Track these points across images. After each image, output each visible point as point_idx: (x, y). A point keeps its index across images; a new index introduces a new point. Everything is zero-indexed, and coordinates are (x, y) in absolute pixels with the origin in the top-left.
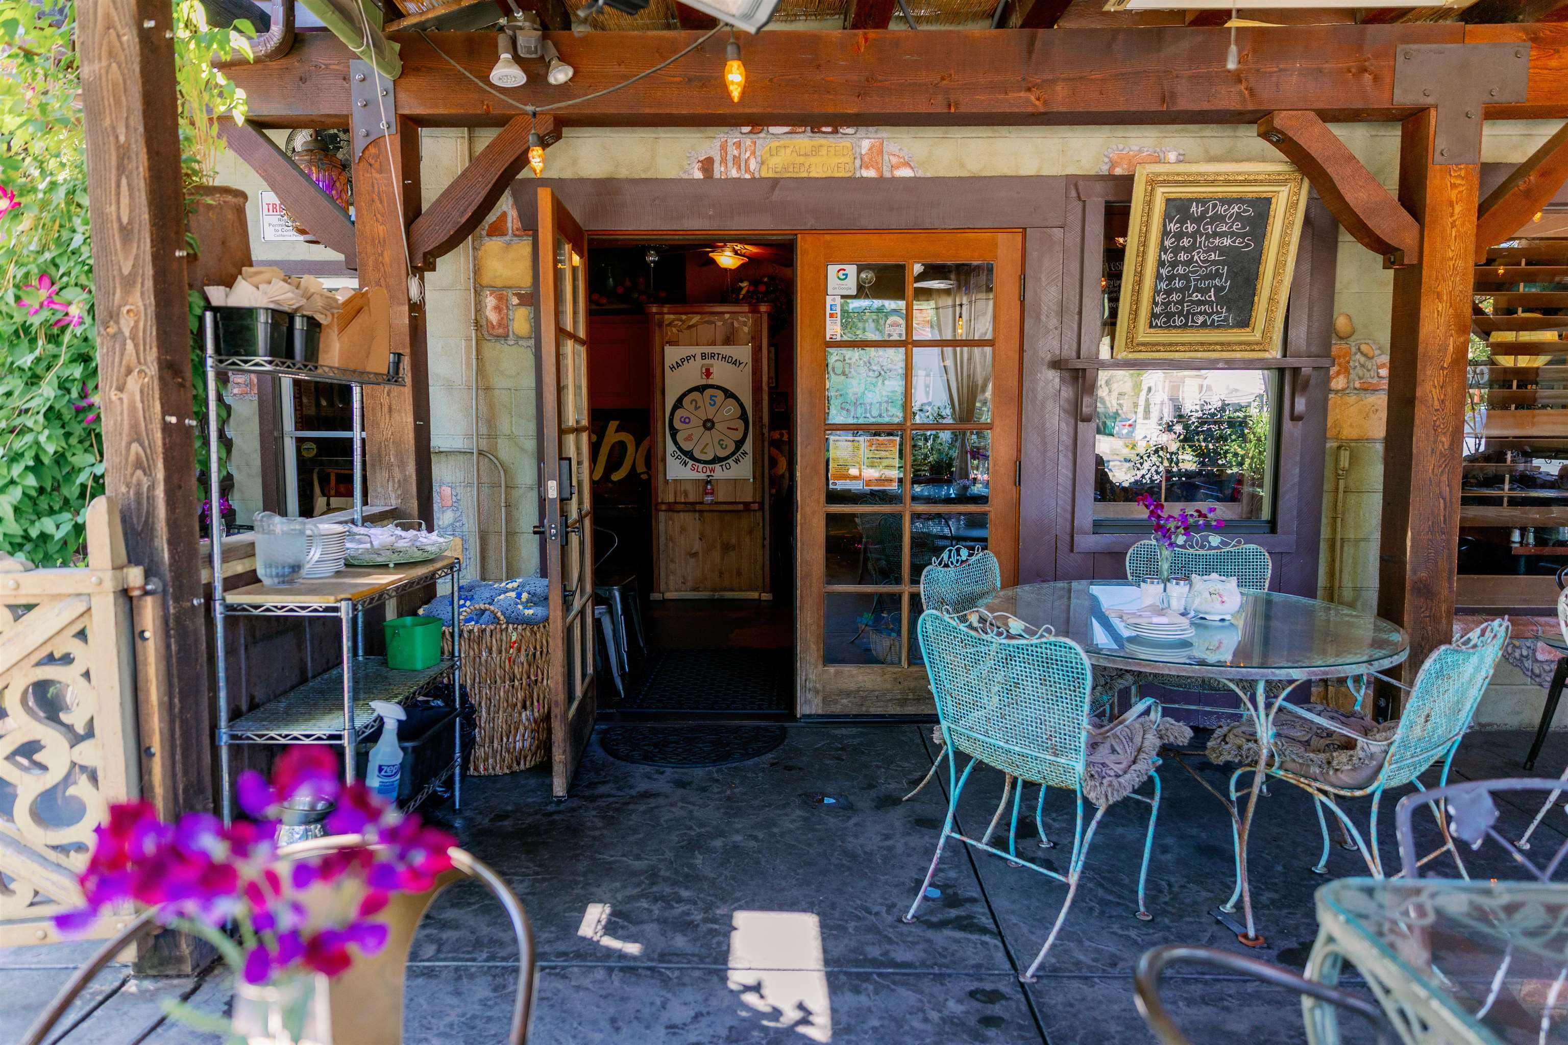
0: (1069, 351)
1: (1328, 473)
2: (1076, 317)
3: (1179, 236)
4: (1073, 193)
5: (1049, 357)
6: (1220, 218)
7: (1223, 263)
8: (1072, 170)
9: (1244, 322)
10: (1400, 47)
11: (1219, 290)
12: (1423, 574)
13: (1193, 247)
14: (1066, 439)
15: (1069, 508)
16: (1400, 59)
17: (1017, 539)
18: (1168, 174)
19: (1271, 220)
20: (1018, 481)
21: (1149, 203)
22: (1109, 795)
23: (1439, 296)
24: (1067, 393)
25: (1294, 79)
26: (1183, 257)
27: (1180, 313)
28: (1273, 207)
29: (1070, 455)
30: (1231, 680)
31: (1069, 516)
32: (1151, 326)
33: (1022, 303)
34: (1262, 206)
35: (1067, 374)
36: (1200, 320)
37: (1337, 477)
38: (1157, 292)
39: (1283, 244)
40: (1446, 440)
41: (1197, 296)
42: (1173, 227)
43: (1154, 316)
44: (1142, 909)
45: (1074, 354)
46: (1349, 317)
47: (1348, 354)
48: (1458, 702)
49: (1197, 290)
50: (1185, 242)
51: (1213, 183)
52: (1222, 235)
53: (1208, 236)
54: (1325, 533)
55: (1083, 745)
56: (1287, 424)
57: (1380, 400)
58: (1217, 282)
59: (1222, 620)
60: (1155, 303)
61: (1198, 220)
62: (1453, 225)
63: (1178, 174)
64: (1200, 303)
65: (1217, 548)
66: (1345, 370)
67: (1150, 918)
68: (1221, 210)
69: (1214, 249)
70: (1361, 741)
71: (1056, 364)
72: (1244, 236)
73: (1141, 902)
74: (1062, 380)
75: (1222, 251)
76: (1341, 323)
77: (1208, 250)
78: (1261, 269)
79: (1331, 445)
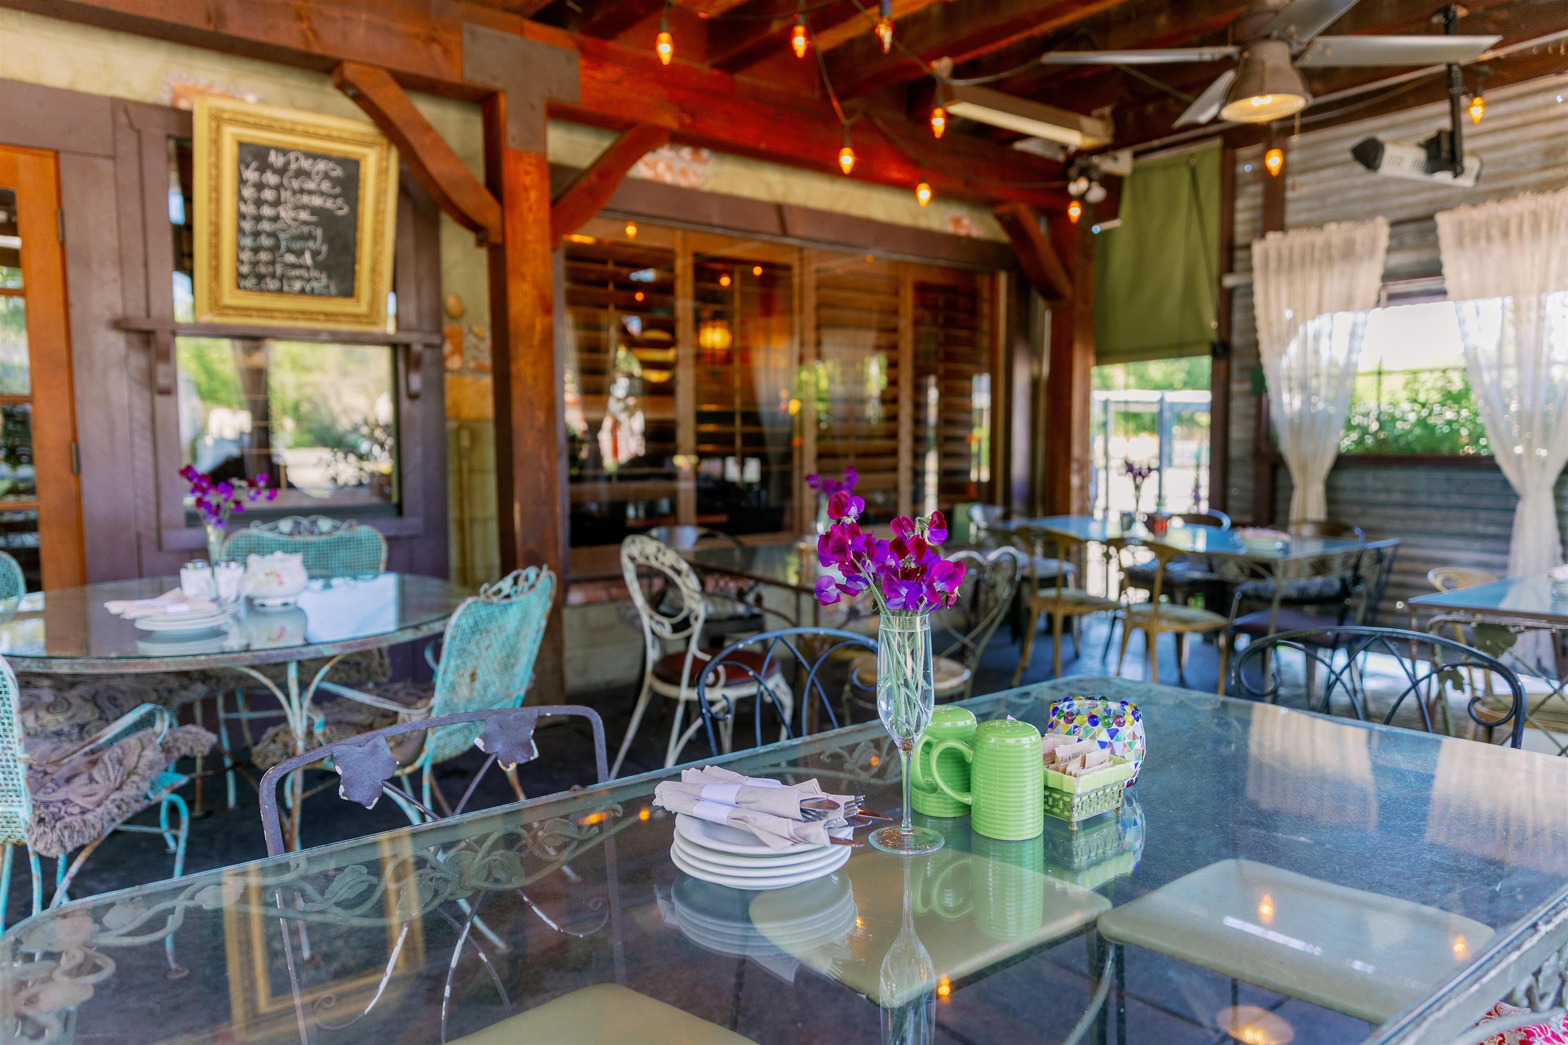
0: (136, 310)
1: (451, 454)
2: (141, 270)
3: (260, 186)
4: (123, 119)
5: (108, 315)
6: (307, 174)
7: (316, 224)
8: (119, 92)
9: (348, 292)
10: (466, 26)
11: (315, 254)
12: (532, 545)
13: (277, 203)
14: (142, 416)
15: (152, 498)
16: (467, 37)
17: (80, 539)
18: (235, 112)
19: (361, 184)
20: (76, 469)
21: (216, 142)
22: (66, 840)
23: (523, 277)
24: (138, 360)
25: (361, 31)
26: (267, 211)
27: (273, 276)
28: (362, 170)
29: (148, 434)
30: (253, 667)
31: (153, 509)
32: (239, 287)
33: (63, 245)
34: (351, 167)
35: (135, 338)
36: (298, 285)
37: (460, 457)
38: (240, 248)
39: (379, 212)
40: (541, 416)
41: (291, 258)
42: (251, 175)
43: (241, 276)
44: (173, 966)
45: (142, 313)
46: (459, 298)
47: (460, 334)
48: (508, 656)
49: (289, 250)
50: (268, 195)
51: (292, 131)
52: (311, 193)
53: (294, 193)
54: (453, 514)
55: (23, 782)
56: (405, 404)
57: (487, 381)
58: (311, 244)
59: (286, 604)
60: (240, 262)
61: (281, 171)
62: (530, 210)
63: (249, 115)
64: (294, 266)
65: (329, 533)
66: (459, 350)
67: (187, 972)
68: (306, 164)
69: (304, 207)
70: (403, 712)
71: (119, 325)
72: (335, 197)
73: (170, 958)
74: (129, 344)
75: (314, 211)
76: (451, 302)
77: (297, 208)
78: (359, 235)
79: (451, 425)
